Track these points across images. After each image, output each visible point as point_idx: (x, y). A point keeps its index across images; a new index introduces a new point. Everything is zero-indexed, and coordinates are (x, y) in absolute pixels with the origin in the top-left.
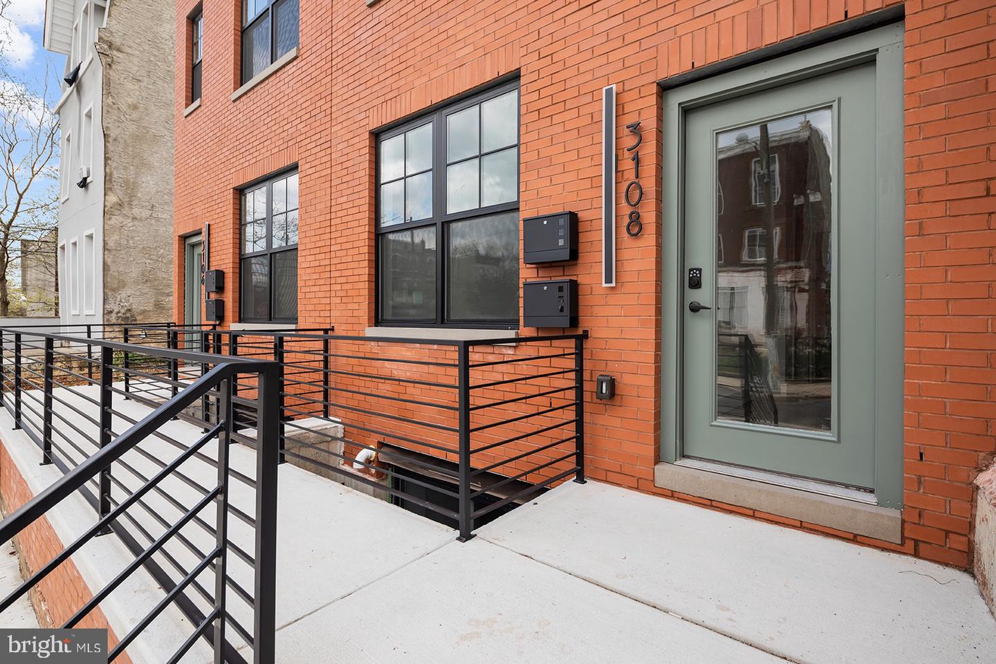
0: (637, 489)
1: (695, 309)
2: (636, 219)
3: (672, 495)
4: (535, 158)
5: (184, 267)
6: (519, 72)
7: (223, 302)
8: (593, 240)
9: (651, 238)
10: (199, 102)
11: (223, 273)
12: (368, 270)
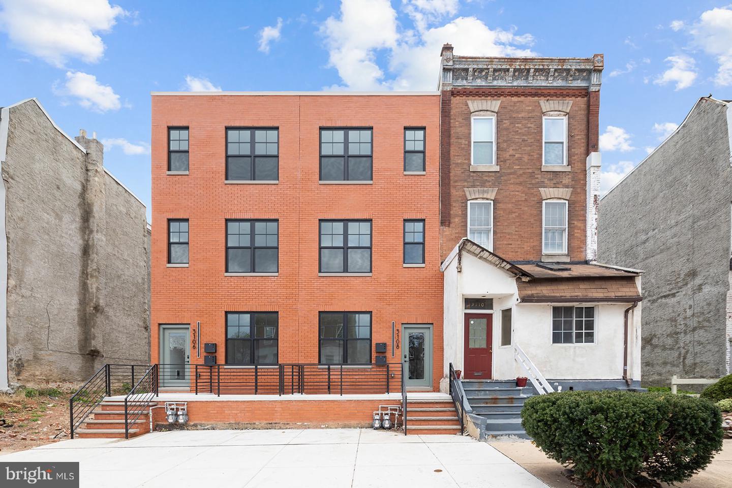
1: (405, 361)
2: (398, 346)
4: (376, 330)
5: (159, 339)
6: (372, 312)
7: (216, 356)
8: (389, 348)
9: (400, 349)
10: (187, 265)
11: (216, 344)
12: (318, 350)
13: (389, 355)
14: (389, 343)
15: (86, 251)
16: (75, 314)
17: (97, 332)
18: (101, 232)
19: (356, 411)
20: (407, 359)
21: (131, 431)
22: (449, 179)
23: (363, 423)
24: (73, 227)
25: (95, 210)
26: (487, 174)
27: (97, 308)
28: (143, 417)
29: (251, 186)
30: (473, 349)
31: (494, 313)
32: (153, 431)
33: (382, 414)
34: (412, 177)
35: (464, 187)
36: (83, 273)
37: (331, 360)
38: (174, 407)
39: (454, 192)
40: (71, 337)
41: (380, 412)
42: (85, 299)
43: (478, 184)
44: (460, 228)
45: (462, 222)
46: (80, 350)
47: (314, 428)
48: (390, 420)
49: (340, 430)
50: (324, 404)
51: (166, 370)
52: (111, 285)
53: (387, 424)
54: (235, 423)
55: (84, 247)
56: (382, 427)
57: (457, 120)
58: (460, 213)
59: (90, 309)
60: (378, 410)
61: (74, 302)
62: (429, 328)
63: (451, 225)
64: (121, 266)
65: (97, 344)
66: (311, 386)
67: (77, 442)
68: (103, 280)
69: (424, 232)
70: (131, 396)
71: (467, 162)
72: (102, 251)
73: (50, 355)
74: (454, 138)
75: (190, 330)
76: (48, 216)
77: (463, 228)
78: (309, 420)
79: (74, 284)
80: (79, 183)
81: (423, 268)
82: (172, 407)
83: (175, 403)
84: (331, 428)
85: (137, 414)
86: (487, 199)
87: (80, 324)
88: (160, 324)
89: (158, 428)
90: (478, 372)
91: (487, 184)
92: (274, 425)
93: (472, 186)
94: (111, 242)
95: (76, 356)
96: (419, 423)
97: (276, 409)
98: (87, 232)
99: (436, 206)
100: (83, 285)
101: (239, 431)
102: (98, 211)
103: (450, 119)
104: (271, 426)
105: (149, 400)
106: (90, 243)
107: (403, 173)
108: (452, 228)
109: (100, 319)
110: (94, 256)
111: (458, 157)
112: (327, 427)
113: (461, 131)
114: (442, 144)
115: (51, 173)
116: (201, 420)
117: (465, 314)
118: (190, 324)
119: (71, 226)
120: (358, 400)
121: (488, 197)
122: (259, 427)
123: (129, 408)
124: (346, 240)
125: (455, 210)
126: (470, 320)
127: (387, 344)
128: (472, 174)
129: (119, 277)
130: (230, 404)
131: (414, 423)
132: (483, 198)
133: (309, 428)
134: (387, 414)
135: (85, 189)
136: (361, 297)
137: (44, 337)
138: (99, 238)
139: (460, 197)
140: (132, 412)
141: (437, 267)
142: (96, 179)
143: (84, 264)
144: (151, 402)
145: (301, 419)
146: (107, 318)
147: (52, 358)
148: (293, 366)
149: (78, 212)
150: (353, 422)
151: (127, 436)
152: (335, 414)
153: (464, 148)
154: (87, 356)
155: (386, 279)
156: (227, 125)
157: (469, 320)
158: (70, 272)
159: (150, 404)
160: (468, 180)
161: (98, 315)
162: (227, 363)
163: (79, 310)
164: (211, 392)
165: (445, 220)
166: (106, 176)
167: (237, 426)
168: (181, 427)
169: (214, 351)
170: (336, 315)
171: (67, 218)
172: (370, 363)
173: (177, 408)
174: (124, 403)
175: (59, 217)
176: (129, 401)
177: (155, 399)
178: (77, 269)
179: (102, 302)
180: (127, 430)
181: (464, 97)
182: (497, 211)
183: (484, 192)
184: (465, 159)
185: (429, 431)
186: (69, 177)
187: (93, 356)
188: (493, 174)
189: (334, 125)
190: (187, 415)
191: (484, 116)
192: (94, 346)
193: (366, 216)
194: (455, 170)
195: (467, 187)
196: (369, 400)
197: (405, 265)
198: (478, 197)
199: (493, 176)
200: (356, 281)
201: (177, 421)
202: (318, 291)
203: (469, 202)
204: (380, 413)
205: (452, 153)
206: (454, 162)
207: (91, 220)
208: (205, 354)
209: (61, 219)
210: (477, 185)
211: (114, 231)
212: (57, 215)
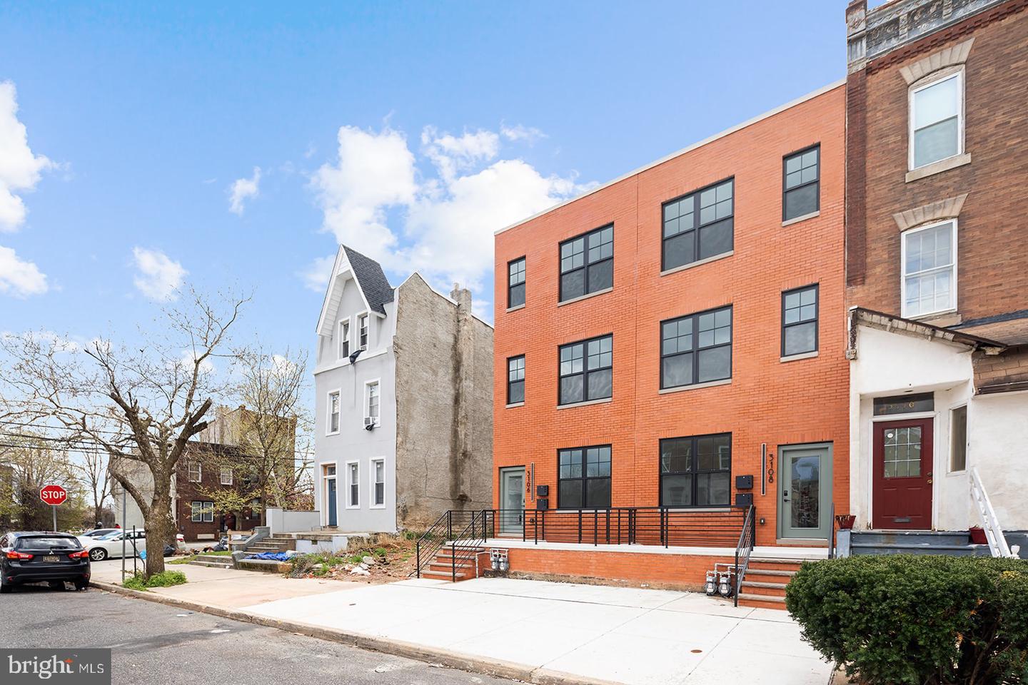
0: (771, 546)
1: (786, 501)
2: (771, 478)
3: (781, 546)
4: (737, 458)
5: (499, 483)
6: (731, 433)
7: (548, 500)
8: (758, 483)
9: (775, 483)
10: (522, 404)
11: (548, 486)
12: (658, 489)
13: (757, 491)
14: (758, 476)
15: (456, 400)
16: (448, 461)
17: (465, 477)
18: (469, 379)
19: (685, 570)
20: (789, 497)
21: (457, 574)
22: (864, 208)
23: (694, 586)
24: (446, 379)
25: (464, 358)
26: (943, 176)
27: (465, 454)
28: (470, 562)
29: (584, 302)
30: (892, 479)
31: (935, 416)
32: (479, 576)
33: (718, 575)
34: (795, 226)
35: (894, 212)
36: (455, 421)
37: (675, 501)
38: (497, 553)
39: (872, 226)
40: (443, 484)
41: (715, 572)
42: (455, 446)
43: (923, 198)
44: (885, 282)
45: (889, 270)
46: (452, 495)
47: (632, 587)
48: (728, 584)
49: (663, 593)
50: (645, 558)
51: (505, 516)
52: (480, 429)
53: (724, 590)
54: (551, 575)
55: (456, 397)
56: (716, 593)
57: (879, 108)
58: (886, 256)
59: (460, 456)
60: (714, 569)
61: (446, 450)
62: (827, 448)
63: (867, 281)
64: (489, 409)
65: (465, 489)
66: (649, 534)
67: (422, 581)
68: (470, 425)
69: (817, 303)
70: (458, 542)
71: (899, 169)
72: (470, 398)
73: (428, 501)
74: (874, 140)
75: (526, 472)
76: (427, 375)
77: (890, 281)
78: (627, 576)
79: (447, 433)
80: (452, 336)
81: (815, 357)
82: (496, 553)
83: (497, 549)
84: (652, 589)
85: (464, 559)
86: (944, 219)
87: (451, 471)
88: (500, 468)
89: (484, 574)
90: (901, 517)
91: (943, 192)
92: (588, 579)
93: (908, 206)
94: (480, 385)
95: (448, 501)
96: (764, 591)
97: (591, 561)
98: (458, 381)
99: (839, 258)
100: (455, 433)
101: (554, 583)
102: (467, 360)
103: (867, 112)
104: (585, 580)
105: (476, 546)
106: (460, 391)
107: (781, 224)
108: (870, 284)
109: (468, 463)
110: (463, 404)
111: (881, 168)
112: (648, 588)
113: (888, 123)
114: (850, 158)
115: (429, 334)
116: (521, 569)
117: (874, 423)
118: (524, 466)
119: (445, 376)
120: (687, 555)
121: (946, 214)
122: (574, 580)
123: (456, 553)
124: (695, 341)
125: (877, 253)
126: (886, 431)
127: (754, 476)
128: (909, 187)
129: (486, 419)
130: (545, 553)
131: (757, 590)
132: (934, 220)
133: (626, 586)
134: (726, 576)
135: (456, 339)
136: (716, 415)
137: (423, 485)
138: (467, 385)
139: (884, 231)
140: (459, 556)
141: (841, 352)
142: (465, 327)
143: (455, 412)
144: (478, 547)
145: (619, 576)
146: (475, 462)
147: (429, 504)
148: (619, 510)
149: (451, 364)
150: (681, 584)
151: (455, 579)
152: (659, 572)
153: (893, 149)
154: (457, 501)
155: (753, 384)
156: (560, 240)
157: (883, 433)
158: (443, 422)
159: (478, 549)
160: (903, 199)
161: (467, 460)
162: (559, 508)
163: (451, 458)
164: (543, 539)
165: (856, 275)
166: (475, 321)
167: (553, 578)
168: (504, 574)
169: (546, 494)
170: (681, 442)
171: (441, 372)
172: (729, 505)
173: (500, 555)
174: (451, 548)
175: (435, 373)
176: (456, 546)
177: (483, 545)
178: (449, 419)
179: (469, 448)
180: (454, 574)
181: (894, 66)
182: (966, 234)
183: (934, 209)
184: (895, 167)
185: (775, 604)
186: (444, 334)
187: (462, 500)
188: (957, 172)
189: (680, 194)
190: (508, 562)
191: (936, 79)
192: (463, 492)
193: (724, 302)
194: (874, 192)
195: (900, 211)
196: (702, 556)
197: (784, 359)
198: (922, 221)
199: (957, 176)
200: (707, 394)
201: (499, 568)
202: (659, 414)
203: (903, 235)
204: (715, 574)
205: (869, 165)
206: (874, 178)
207: (462, 368)
208: (538, 498)
209: (436, 375)
210: (921, 201)
211: (482, 374)
212: (434, 371)
